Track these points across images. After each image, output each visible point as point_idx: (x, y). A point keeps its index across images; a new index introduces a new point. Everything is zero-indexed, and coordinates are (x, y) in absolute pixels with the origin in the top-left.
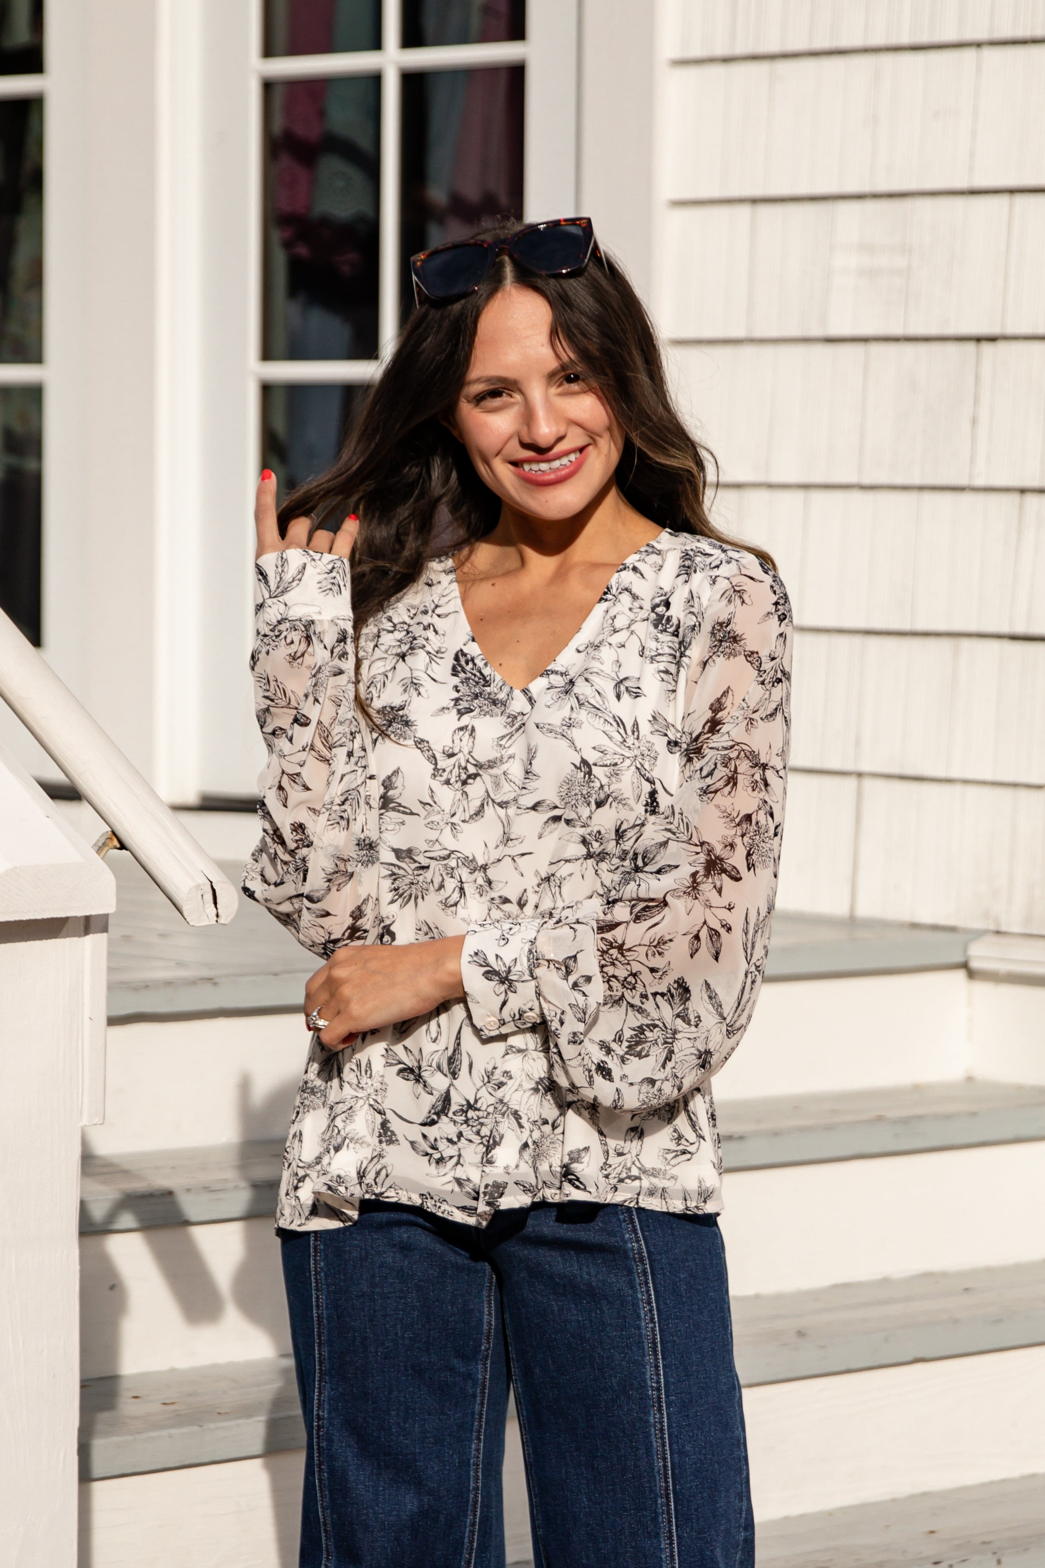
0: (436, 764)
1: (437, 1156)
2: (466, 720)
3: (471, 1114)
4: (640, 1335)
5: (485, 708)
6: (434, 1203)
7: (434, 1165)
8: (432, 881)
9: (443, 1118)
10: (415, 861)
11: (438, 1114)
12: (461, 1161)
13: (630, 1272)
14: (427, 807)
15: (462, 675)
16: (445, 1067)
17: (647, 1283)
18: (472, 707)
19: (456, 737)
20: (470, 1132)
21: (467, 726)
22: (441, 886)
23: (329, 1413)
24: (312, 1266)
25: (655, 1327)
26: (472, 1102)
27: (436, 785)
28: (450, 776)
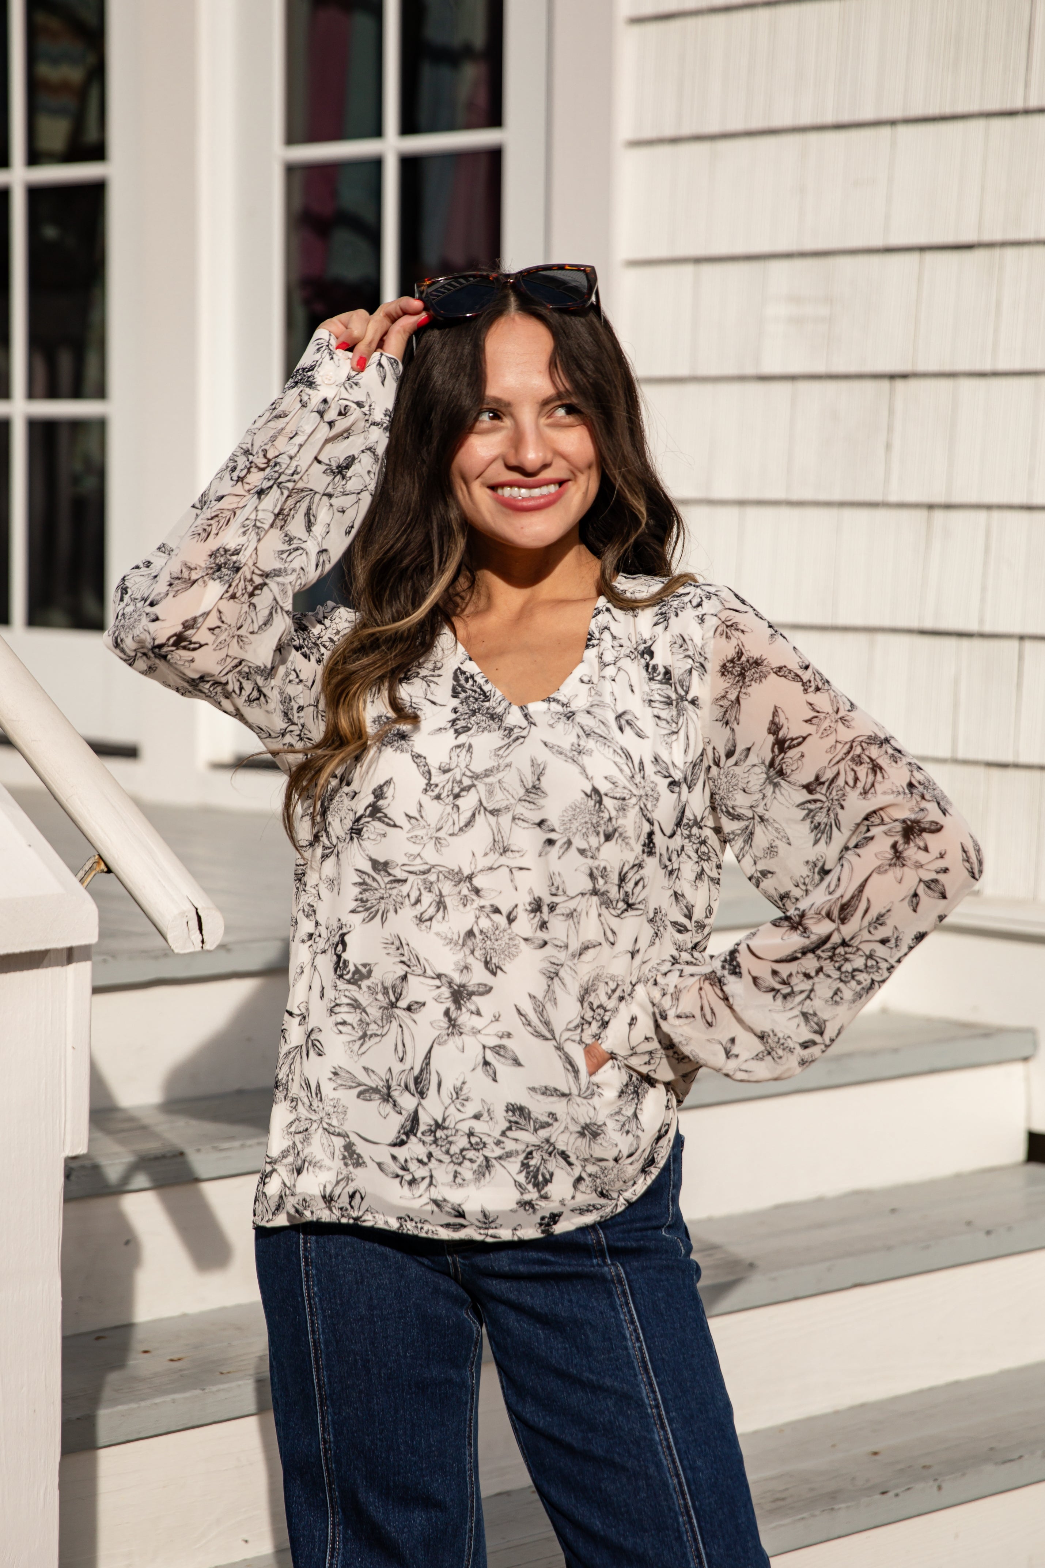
0: (430, 779)
1: (408, 1177)
2: (463, 738)
3: (439, 1133)
4: (629, 1355)
6: (414, 1224)
7: (406, 1186)
8: (408, 895)
9: (412, 1138)
10: (390, 875)
11: (407, 1134)
12: (434, 1182)
13: (610, 1294)
14: (413, 821)
15: (463, 695)
16: (412, 1087)
17: (627, 1304)
18: (469, 725)
19: (454, 754)
20: (440, 1152)
21: (464, 745)
22: (418, 901)
25: (642, 1345)
26: (440, 1121)
27: (426, 800)
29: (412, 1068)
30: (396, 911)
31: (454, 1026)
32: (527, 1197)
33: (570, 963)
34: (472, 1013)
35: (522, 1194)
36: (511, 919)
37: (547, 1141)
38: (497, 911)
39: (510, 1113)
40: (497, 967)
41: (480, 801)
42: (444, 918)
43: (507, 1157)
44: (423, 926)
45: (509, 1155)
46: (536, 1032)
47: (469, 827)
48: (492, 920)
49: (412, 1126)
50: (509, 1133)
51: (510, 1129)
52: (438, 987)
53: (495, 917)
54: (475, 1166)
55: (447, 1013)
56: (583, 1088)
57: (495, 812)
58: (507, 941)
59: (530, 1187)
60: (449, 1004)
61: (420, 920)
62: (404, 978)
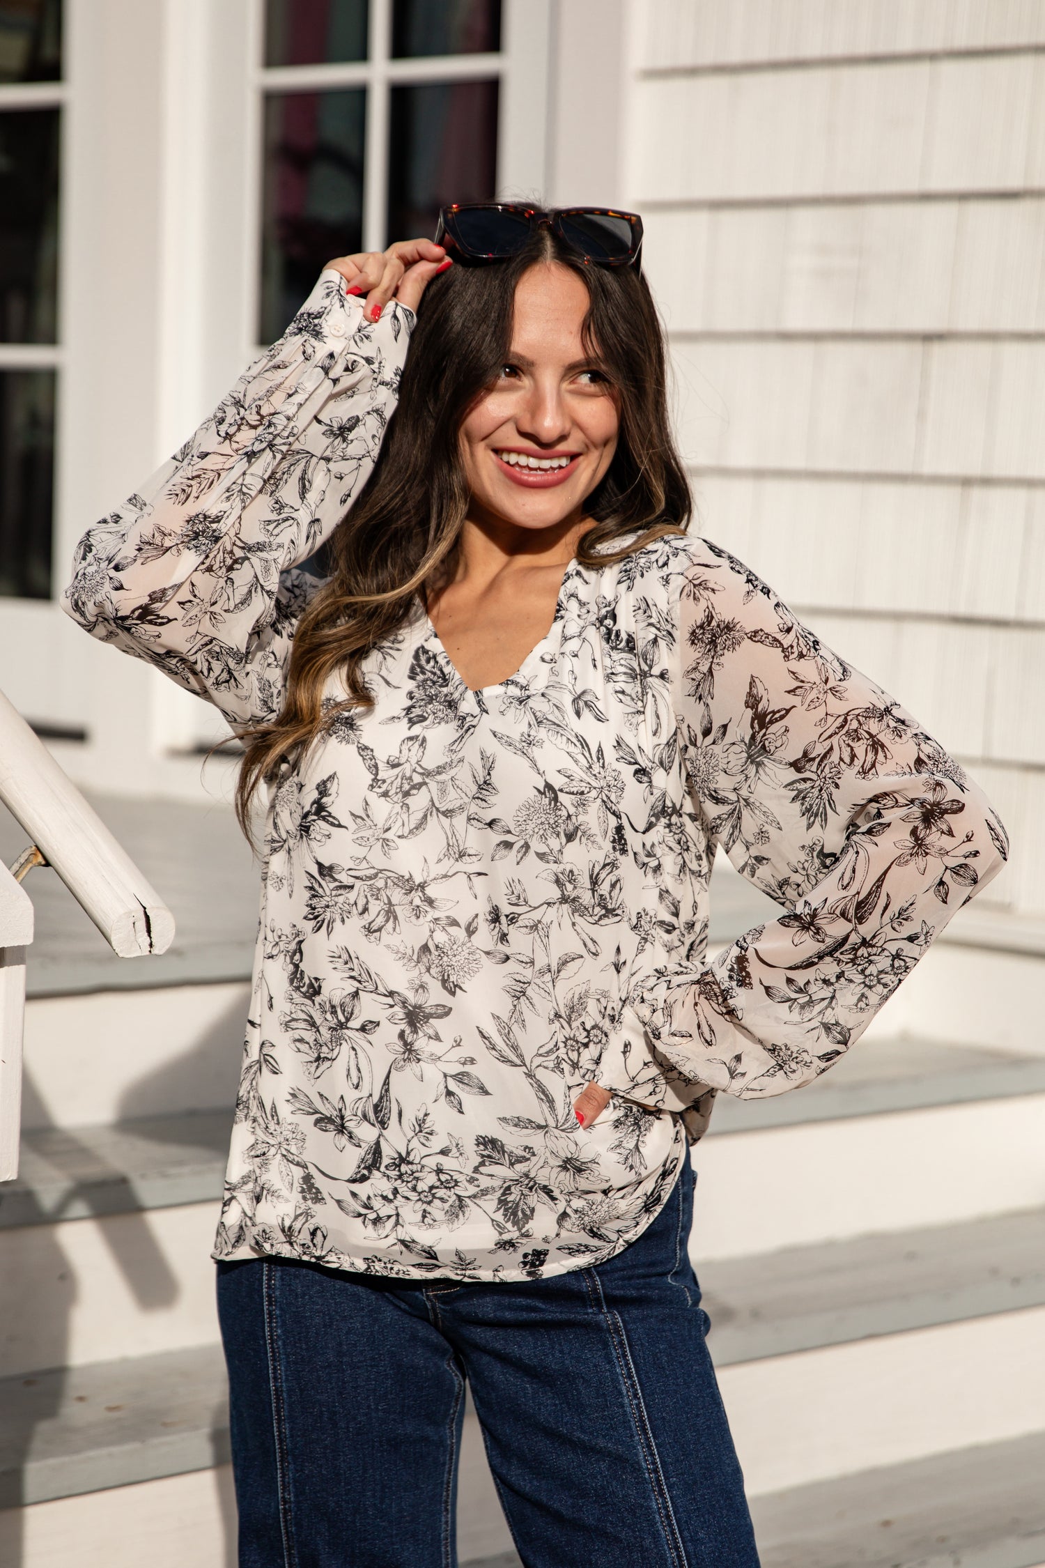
0: (377, 774)
1: (372, 1216)
3: (404, 1168)
5: (440, 714)
6: (383, 1265)
7: (370, 1226)
8: (356, 903)
9: (375, 1172)
10: (335, 880)
11: (369, 1168)
12: (401, 1221)
13: (606, 1345)
14: (359, 820)
17: (625, 1356)
22: (365, 910)
23: (296, 1496)
24: (267, 1334)
26: (404, 1155)
28: (390, 788)
29: (371, 1095)
30: (343, 921)
31: (410, 1051)
32: (506, 1237)
33: (537, 981)
34: (430, 1037)
35: (501, 1234)
36: (470, 931)
37: (527, 1175)
38: (454, 923)
39: (482, 1147)
40: (456, 986)
41: (432, 801)
42: (394, 929)
43: (483, 1195)
44: (372, 937)
45: (484, 1192)
46: (502, 1056)
47: (420, 830)
48: (448, 934)
49: (374, 1159)
50: (482, 1169)
51: (482, 1164)
52: (392, 1006)
53: (453, 930)
54: (447, 1206)
55: (402, 1035)
56: (561, 1121)
57: (448, 813)
58: (467, 956)
59: (509, 1225)
60: (404, 1026)
61: (369, 930)
62: (355, 995)
